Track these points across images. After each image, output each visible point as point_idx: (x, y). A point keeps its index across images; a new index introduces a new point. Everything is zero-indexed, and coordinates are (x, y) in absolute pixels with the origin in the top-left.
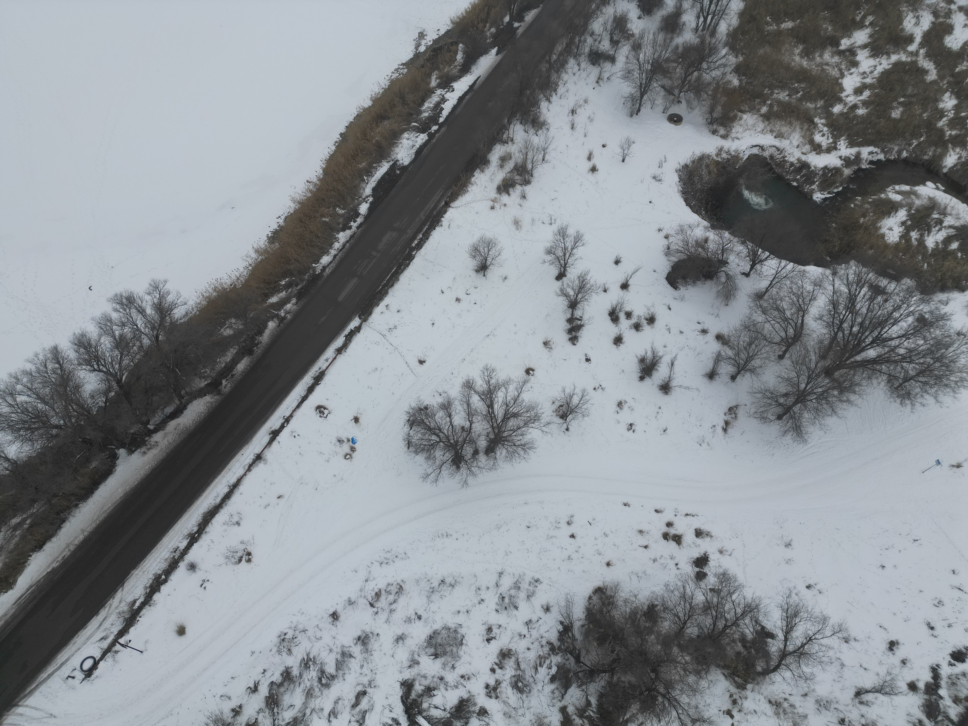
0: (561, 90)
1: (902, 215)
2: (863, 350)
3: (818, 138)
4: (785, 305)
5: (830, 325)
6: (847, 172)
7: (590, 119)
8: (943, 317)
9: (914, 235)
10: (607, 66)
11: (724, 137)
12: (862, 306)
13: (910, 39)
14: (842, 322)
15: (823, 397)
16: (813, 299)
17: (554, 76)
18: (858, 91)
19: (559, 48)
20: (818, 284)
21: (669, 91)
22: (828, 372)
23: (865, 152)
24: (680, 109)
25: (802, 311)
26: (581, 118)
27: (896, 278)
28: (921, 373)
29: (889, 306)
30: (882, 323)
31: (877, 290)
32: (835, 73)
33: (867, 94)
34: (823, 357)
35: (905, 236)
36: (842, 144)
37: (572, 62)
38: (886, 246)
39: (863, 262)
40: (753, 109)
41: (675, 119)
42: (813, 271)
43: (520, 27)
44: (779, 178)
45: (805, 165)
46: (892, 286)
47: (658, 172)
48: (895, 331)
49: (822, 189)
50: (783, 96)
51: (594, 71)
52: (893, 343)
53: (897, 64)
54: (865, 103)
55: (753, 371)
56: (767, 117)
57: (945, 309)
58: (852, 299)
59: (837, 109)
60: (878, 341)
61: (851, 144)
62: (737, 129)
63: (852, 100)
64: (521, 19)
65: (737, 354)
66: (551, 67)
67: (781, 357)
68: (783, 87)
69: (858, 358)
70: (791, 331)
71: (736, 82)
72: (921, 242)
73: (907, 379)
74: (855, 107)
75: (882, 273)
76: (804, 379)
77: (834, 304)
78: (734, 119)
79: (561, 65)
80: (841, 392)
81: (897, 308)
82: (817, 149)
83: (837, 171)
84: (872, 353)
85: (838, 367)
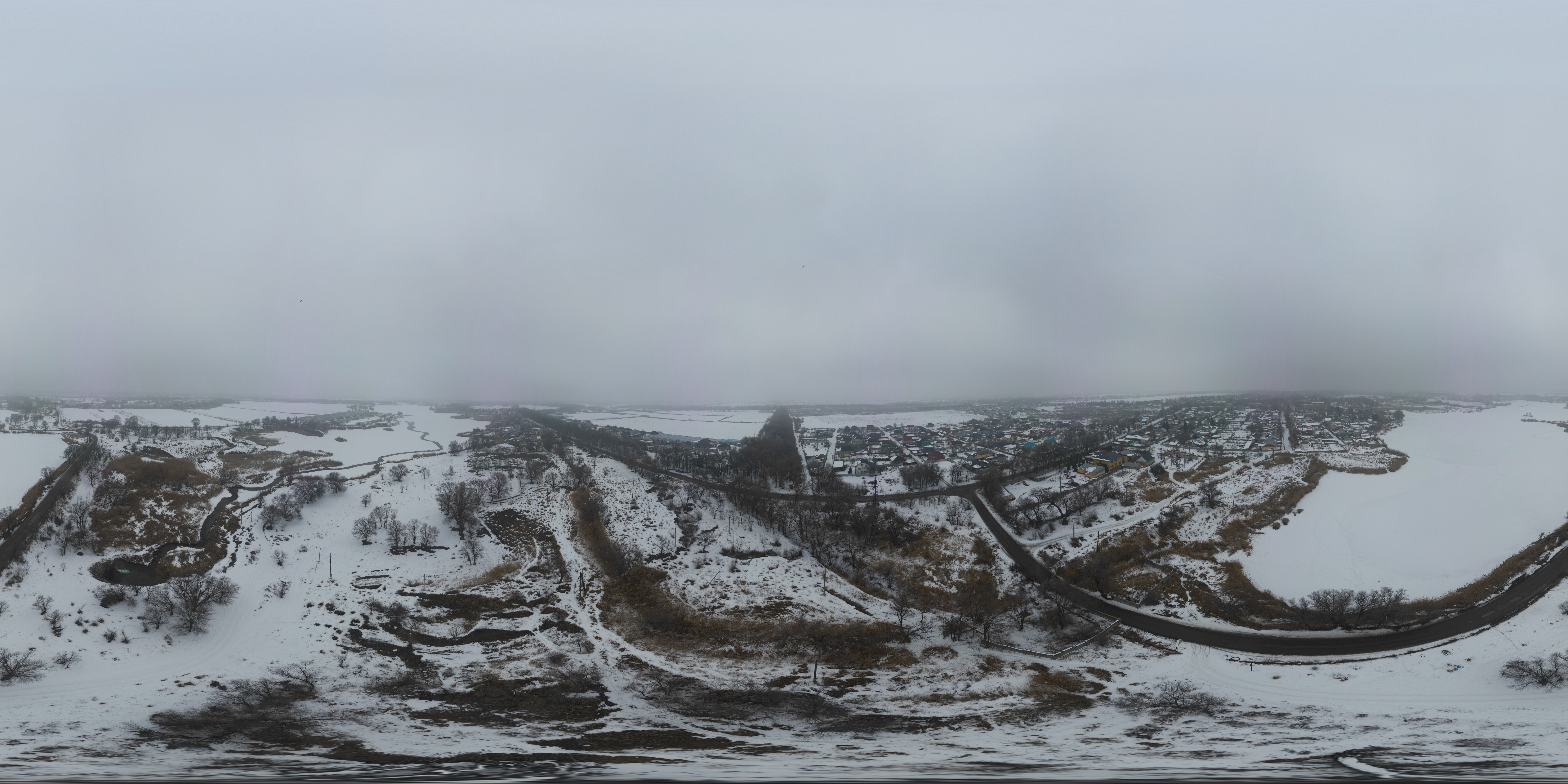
0: (31, 550)
1: (177, 558)
2: (198, 599)
3: (136, 548)
4: (159, 599)
5: (181, 598)
6: (151, 553)
7: (45, 558)
8: (213, 578)
9: (185, 562)
10: (48, 542)
11: (103, 556)
12: (186, 587)
13: (147, 516)
14: (184, 595)
15: (199, 618)
16: (168, 593)
17: (28, 546)
18: (141, 532)
19: (28, 537)
20: (166, 588)
21: (75, 546)
22: (194, 610)
23: (153, 546)
24: (81, 551)
25: (167, 598)
26: (41, 558)
27: (190, 575)
28: (222, 594)
29: (194, 583)
30: (197, 588)
31: (187, 582)
32: (131, 529)
33: (143, 532)
34: (187, 607)
35: (182, 564)
36: (145, 547)
37: (34, 541)
38: (179, 569)
39: (175, 576)
40: (108, 546)
41: (81, 554)
42: (161, 585)
43: (12, 532)
44: (129, 563)
45: (136, 556)
46: (191, 578)
47: (80, 572)
48: (203, 589)
49: (146, 561)
50: (117, 539)
51: (44, 543)
52: (206, 592)
53: (147, 522)
54: (145, 534)
55: (164, 623)
56: (115, 546)
57: (212, 576)
58: (181, 587)
59: (137, 538)
60: (201, 594)
61: (148, 546)
62: (106, 552)
63: (140, 535)
64: (13, 529)
65: (152, 620)
66: (26, 543)
67: (172, 614)
68: (116, 537)
69: (199, 601)
70: (168, 605)
71: (99, 539)
72: (188, 563)
73: (220, 598)
74: (142, 536)
75: (184, 576)
76: (187, 616)
77: (177, 591)
78: (103, 550)
79: (30, 542)
80: (204, 613)
81: (198, 583)
82: (137, 550)
83: (148, 554)
84: (202, 598)
85: (196, 607)
